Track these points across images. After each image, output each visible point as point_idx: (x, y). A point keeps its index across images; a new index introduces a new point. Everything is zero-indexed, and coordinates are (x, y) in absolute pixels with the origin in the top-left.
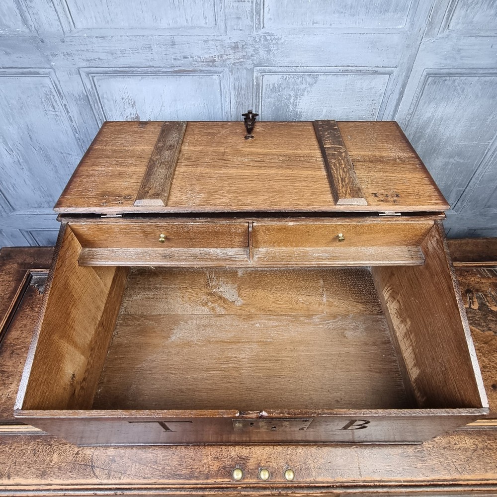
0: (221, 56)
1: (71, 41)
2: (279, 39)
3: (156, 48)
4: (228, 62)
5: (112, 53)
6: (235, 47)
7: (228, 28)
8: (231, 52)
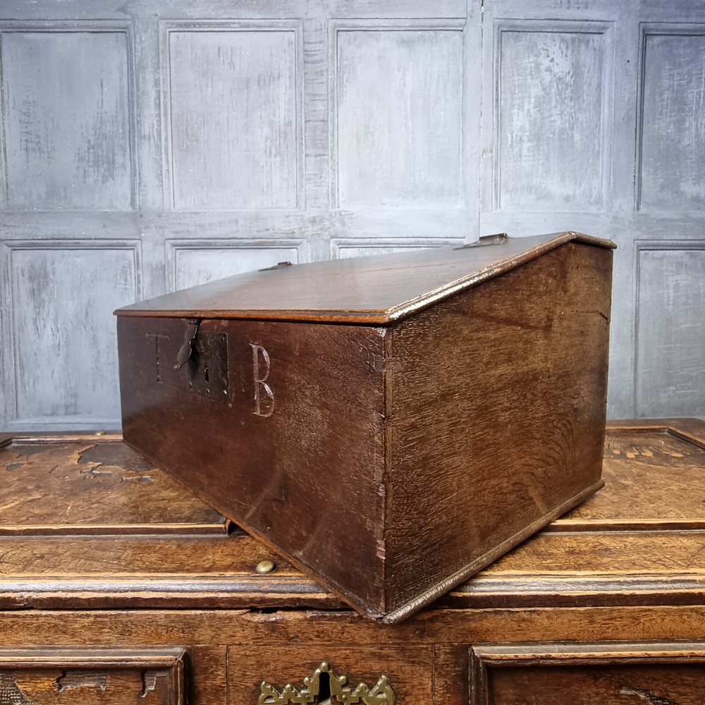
0: (301, 228)
1: (167, 216)
2: (352, 214)
3: (241, 222)
4: (306, 234)
5: (201, 226)
6: (313, 221)
7: (308, 206)
8: (309, 225)
